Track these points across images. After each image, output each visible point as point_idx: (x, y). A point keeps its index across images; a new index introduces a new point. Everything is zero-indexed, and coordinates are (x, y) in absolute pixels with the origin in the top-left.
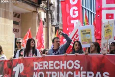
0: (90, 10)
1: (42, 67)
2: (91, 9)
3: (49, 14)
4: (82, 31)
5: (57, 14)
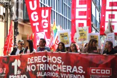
0: (62, 15)
1: (34, 61)
2: (63, 13)
3: (8, 9)
4: (61, 35)
5: (16, 9)
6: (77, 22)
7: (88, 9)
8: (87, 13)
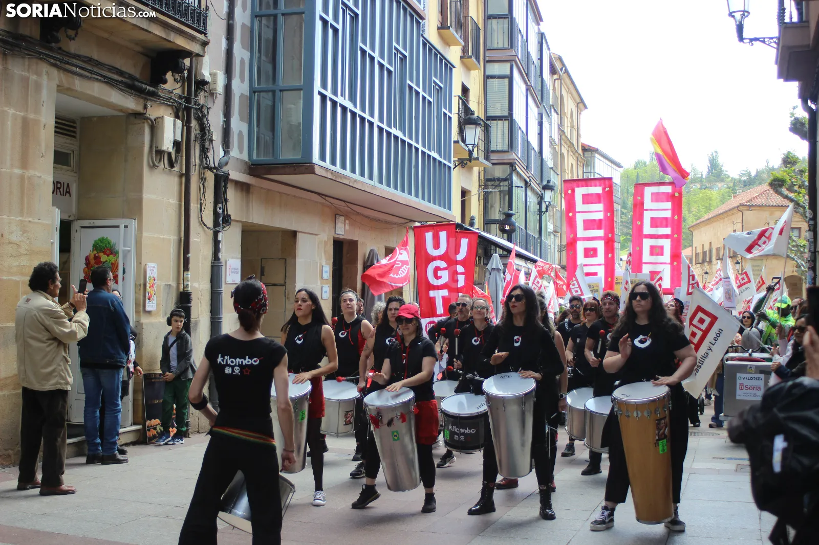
6: (581, 246)
7: (605, 215)
8: (603, 223)
